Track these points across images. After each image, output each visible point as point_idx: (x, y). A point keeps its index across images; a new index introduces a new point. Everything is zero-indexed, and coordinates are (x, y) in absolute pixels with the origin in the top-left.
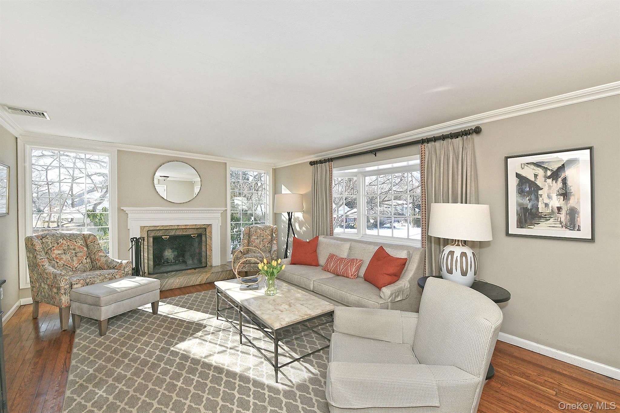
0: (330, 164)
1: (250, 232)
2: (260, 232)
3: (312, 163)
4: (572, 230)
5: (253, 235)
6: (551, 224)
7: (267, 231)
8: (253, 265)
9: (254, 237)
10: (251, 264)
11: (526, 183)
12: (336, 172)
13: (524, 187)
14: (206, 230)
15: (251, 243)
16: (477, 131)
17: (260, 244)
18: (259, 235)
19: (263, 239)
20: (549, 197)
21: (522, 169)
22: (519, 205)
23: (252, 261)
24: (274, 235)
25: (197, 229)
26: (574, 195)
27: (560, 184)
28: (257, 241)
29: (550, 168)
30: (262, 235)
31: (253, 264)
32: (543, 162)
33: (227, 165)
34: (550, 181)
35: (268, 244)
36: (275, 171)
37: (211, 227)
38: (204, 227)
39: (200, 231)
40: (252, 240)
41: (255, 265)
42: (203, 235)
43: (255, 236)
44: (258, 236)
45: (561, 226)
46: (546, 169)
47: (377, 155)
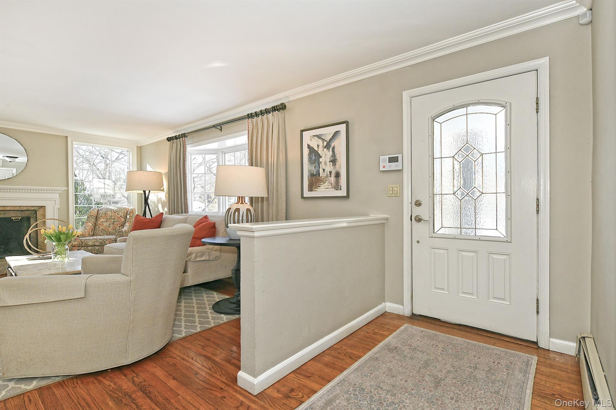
0: (184, 139)
1: (98, 215)
2: (110, 214)
3: (169, 139)
4: (337, 190)
5: (102, 217)
6: (326, 186)
7: (121, 213)
8: (91, 248)
10: (88, 246)
11: (313, 152)
12: (189, 149)
13: (312, 155)
14: (36, 213)
15: (97, 227)
16: (283, 107)
17: (110, 227)
19: (114, 222)
20: (326, 163)
21: (311, 140)
22: (309, 171)
23: (89, 243)
24: (128, 217)
25: (22, 211)
26: (338, 161)
27: (331, 152)
28: (106, 224)
29: (326, 140)
30: (113, 217)
31: (91, 246)
32: (322, 135)
33: (68, 138)
34: (325, 150)
35: (119, 227)
36: (140, 149)
37: (45, 209)
38: (33, 209)
39: (27, 214)
40: (99, 223)
41: (93, 247)
42: (31, 219)
43: (103, 218)
44: (107, 219)
45: (331, 187)
46: (324, 140)
47: (222, 130)
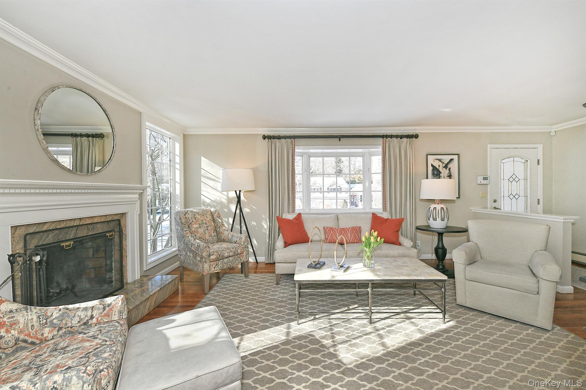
2: (200, 217)
9: (195, 226)
11: (435, 169)
13: (434, 172)
14: (120, 224)
16: (416, 136)
17: (205, 234)
18: (200, 222)
21: (434, 162)
27: (448, 171)
28: (201, 230)
30: (204, 222)
32: (442, 159)
33: (143, 116)
34: (444, 169)
38: (117, 218)
40: (193, 230)
46: (443, 163)
